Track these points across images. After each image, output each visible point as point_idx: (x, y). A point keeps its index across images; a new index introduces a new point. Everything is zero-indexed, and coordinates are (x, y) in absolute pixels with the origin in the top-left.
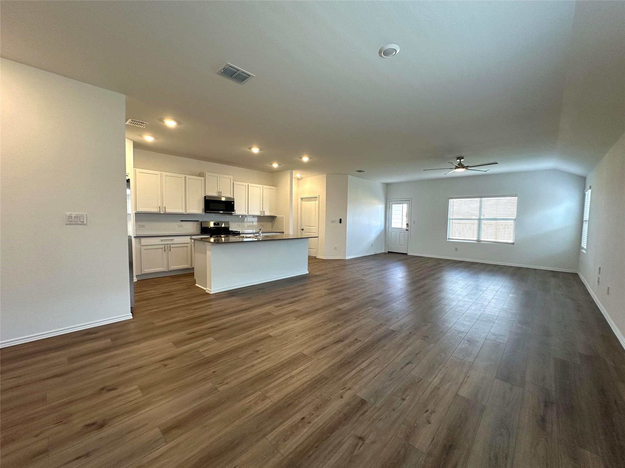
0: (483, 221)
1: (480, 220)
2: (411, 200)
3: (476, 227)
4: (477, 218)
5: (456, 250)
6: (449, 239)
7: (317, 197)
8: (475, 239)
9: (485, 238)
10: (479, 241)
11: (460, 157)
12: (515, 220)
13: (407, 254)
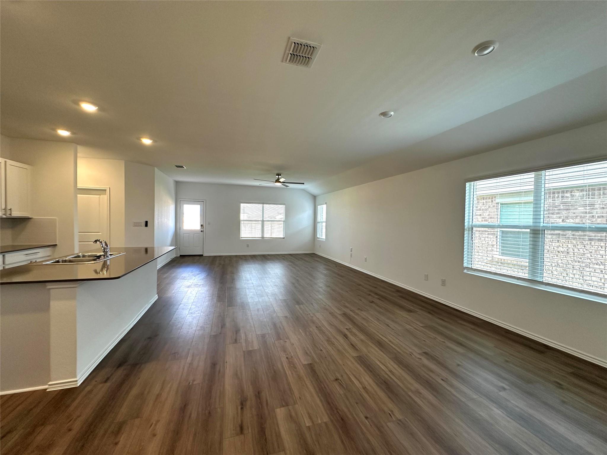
0: (265, 222)
1: (263, 221)
2: (205, 202)
3: (260, 226)
4: (261, 219)
5: (248, 246)
6: (241, 238)
7: (106, 190)
8: (260, 236)
9: (267, 235)
10: (263, 237)
11: (278, 174)
12: (284, 221)
13: (203, 255)
